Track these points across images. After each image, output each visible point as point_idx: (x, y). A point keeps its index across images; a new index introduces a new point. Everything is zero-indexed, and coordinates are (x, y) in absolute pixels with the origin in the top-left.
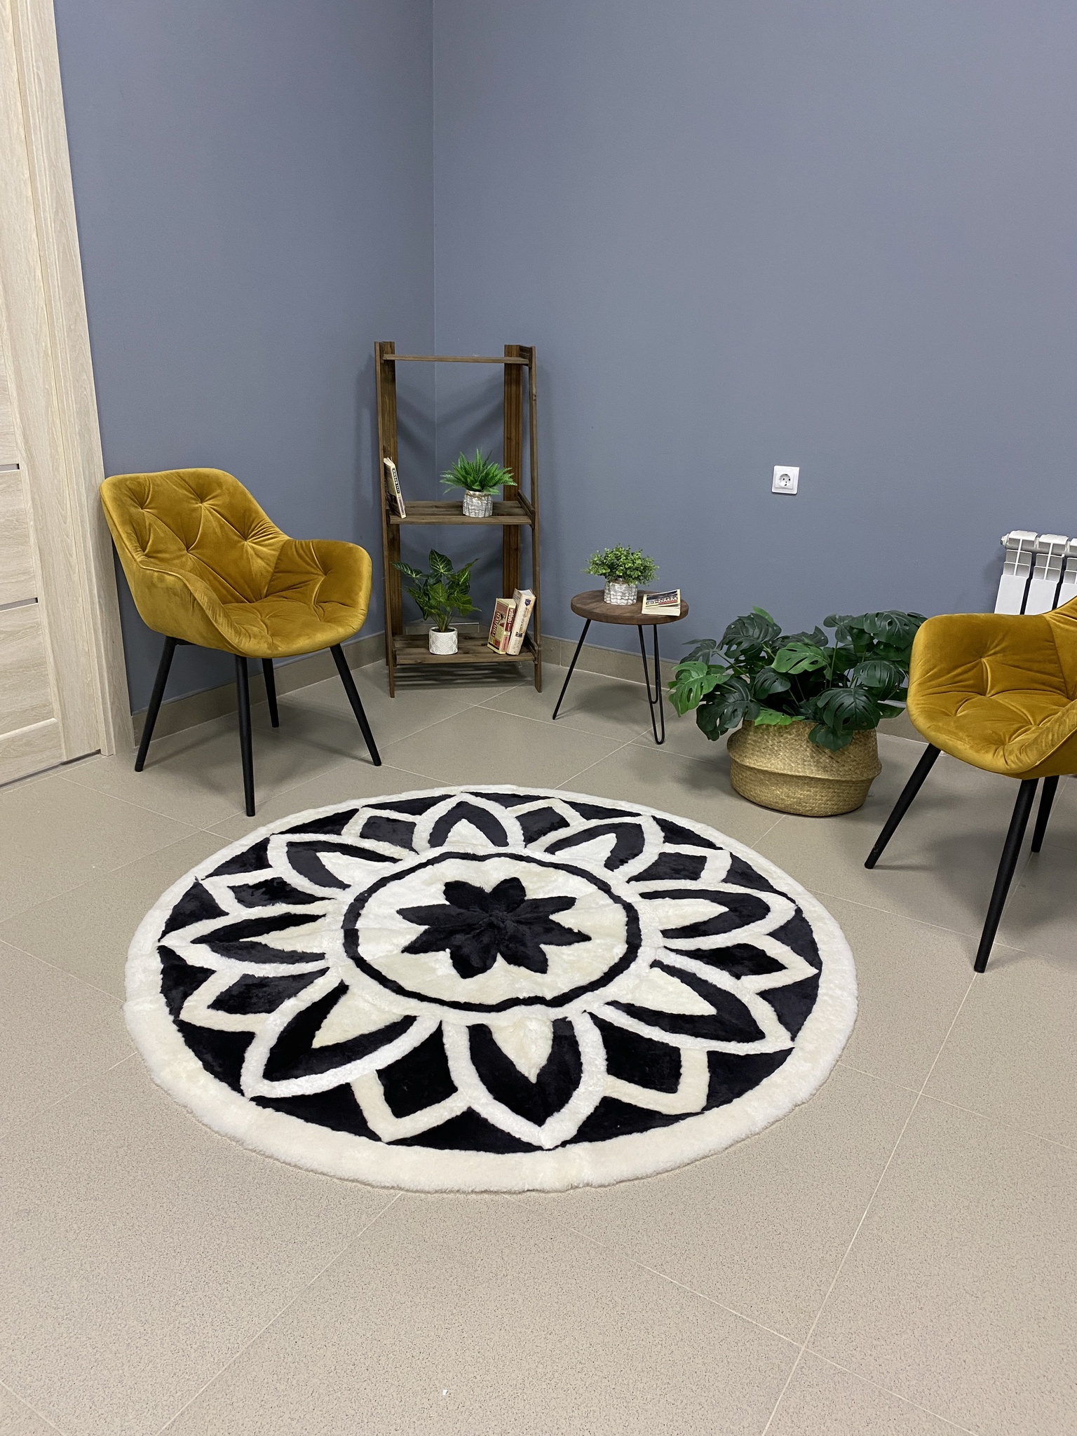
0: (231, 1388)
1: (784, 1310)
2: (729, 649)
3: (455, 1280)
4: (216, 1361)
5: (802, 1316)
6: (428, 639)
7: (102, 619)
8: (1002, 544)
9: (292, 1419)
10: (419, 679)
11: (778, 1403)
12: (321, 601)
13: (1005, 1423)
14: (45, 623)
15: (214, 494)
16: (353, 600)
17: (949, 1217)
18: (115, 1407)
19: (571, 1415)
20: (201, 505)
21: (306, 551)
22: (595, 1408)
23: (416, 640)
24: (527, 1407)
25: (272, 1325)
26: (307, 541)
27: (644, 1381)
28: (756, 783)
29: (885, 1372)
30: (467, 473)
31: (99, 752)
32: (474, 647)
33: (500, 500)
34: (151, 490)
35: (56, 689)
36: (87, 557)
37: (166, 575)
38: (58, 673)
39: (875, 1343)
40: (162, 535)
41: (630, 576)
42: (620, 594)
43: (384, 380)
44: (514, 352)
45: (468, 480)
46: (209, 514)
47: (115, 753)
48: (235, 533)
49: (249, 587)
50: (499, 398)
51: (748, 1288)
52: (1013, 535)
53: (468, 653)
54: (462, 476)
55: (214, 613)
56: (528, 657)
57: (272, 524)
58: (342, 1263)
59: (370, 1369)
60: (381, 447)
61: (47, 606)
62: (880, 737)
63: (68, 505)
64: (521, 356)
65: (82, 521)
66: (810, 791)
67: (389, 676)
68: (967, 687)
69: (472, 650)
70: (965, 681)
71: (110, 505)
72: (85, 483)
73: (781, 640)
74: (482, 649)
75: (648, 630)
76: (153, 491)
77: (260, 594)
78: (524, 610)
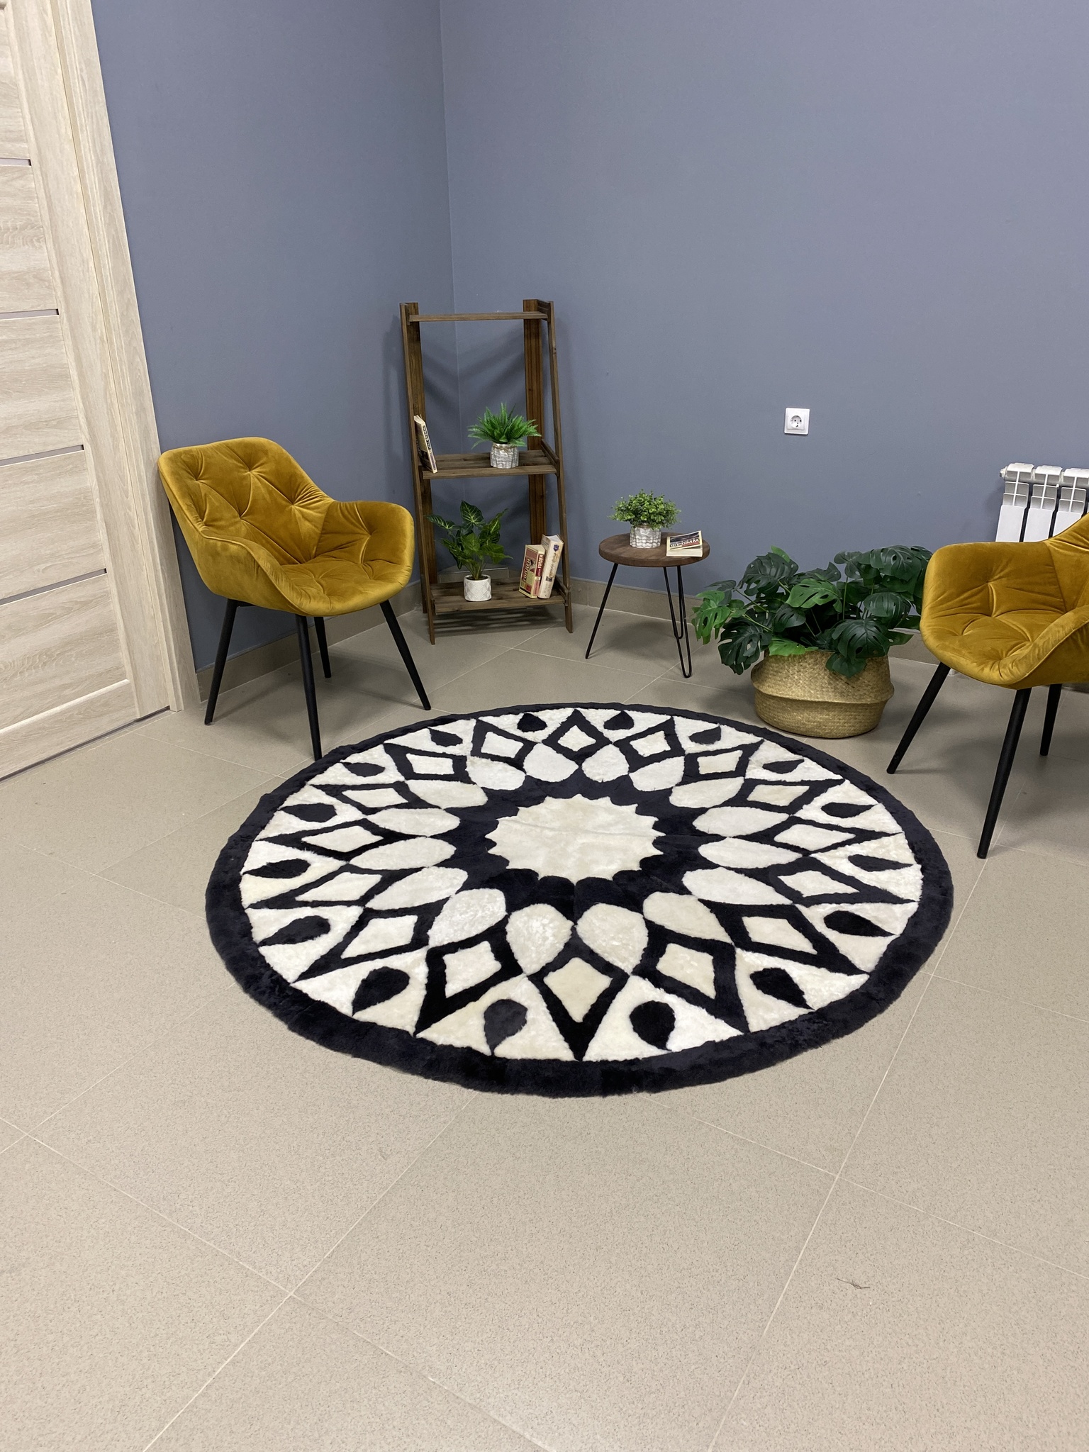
0: (375, 1226)
1: (821, 1149)
2: (748, 587)
3: (548, 1139)
4: (359, 1206)
5: (836, 1153)
6: (463, 587)
7: (165, 586)
8: (1001, 476)
9: (428, 1246)
10: (454, 625)
11: (818, 1218)
12: (369, 559)
13: (1002, 1225)
14: (114, 591)
15: (261, 462)
16: (400, 558)
17: (956, 1072)
18: (284, 1244)
20: (249, 473)
21: (351, 512)
22: (671, 1228)
23: (451, 588)
25: (401, 1179)
26: (351, 502)
28: (779, 710)
29: (905, 1192)
30: (493, 425)
31: (168, 708)
32: (506, 593)
33: (526, 450)
34: (204, 462)
35: (127, 653)
36: (148, 527)
37: (229, 545)
38: (128, 637)
39: (896, 1170)
40: (217, 504)
41: (654, 521)
42: (645, 538)
43: (410, 339)
44: (533, 307)
45: (495, 434)
46: (258, 481)
47: (183, 709)
48: (284, 500)
49: (299, 548)
50: (519, 349)
51: (791, 1134)
52: (1012, 468)
53: (501, 599)
54: (489, 430)
55: (277, 578)
56: (559, 600)
57: (317, 488)
58: (452, 1130)
59: (486, 1208)
60: (411, 406)
61: (115, 576)
62: (893, 661)
63: (129, 480)
64: (540, 310)
65: (143, 495)
66: (829, 715)
67: (428, 623)
68: (974, 608)
69: (507, 596)
70: (972, 603)
71: (169, 479)
72: (143, 459)
73: (797, 577)
74: (515, 594)
75: (672, 571)
76: (206, 463)
77: (310, 554)
78: (553, 555)
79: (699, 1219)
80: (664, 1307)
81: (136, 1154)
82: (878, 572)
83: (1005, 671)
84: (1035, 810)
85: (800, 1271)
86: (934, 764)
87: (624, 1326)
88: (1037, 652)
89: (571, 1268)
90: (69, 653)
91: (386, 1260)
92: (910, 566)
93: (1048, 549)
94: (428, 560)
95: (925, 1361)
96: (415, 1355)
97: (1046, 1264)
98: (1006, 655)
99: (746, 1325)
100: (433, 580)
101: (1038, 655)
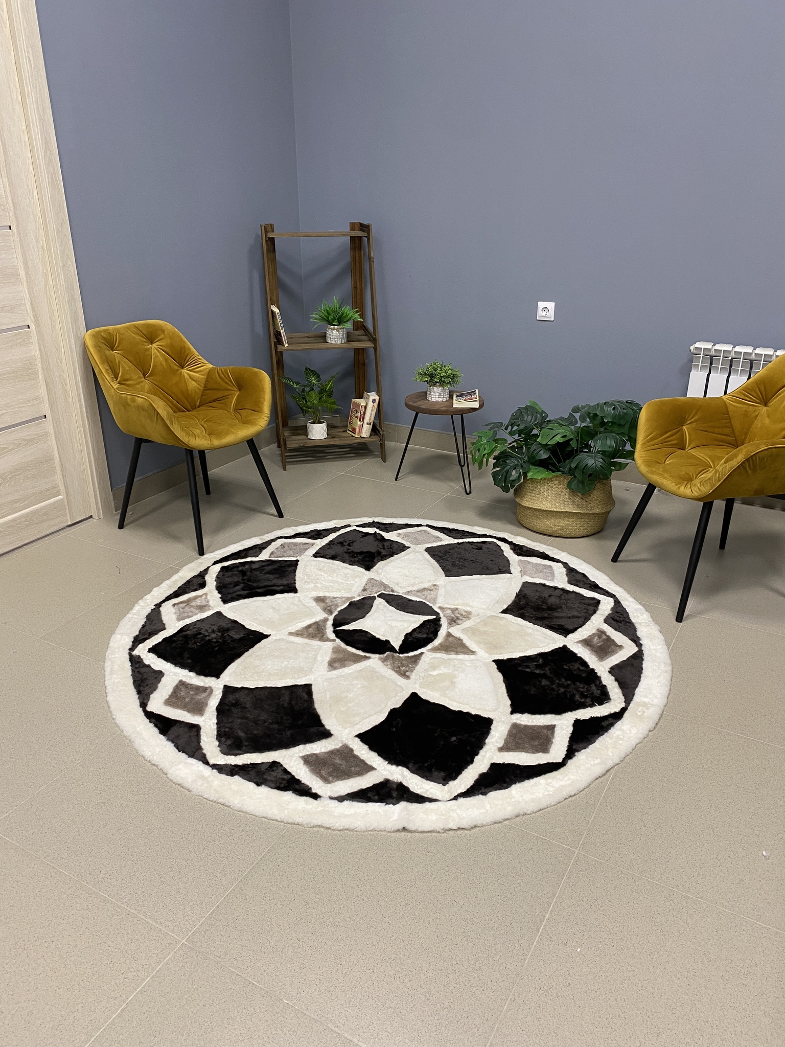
0: (245, 891)
1: (565, 832)
2: (512, 429)
4: (233, 878)
5: (576, 834)
6: (307, 429)
7: (89, 428)
8: (690, 351)
9: (282, 905)
10: (300, 457)
11: (563, 881)
12: (238, 409)
13: (693, 884)
14: (52, 432)
15: (159, 338)
16: (261, 408)
19: (445, 893)
20: (151, 346)
21: (225, 374)
22: (458, 890)
23: (299, 430)
24: (419, 891)
25: (263, 857)
26: (225, 367)
27: (485, 873)
28: (534, 518)
29: (625, 861)
30: (328, 312)
31: (91, 517)
32: (338, 433)
33: (352, 331)
34: (118, 338)
35: (61, 476)
36: (77, 385)
37: (136, 398)
38: (62, 465)
39: (618, 846)
40: (127, 368)
41: (444, 382)
42: (437, 394)
43: (268, 250)
44: (357, 228)
45: (330, 318)
46: (156, 350)
47: (102, 517)
48: (175, 364)
49: (187, 401)
50: (348, 258)
52: (698, 345)
53: (334, 438)
54: (325, 316)
55: (171, 423)
56: (376, 438)
57: (200, 357)
59: (325, 877)
60: (269, 298)
61: (53, 420)
62: (614, 482)
63: (63, 352)
64: (361, 230)
65: (72, 361)
66: (569, 521)
67: (282, 455)
68: (673, 445)
69: (338, 435)
70: (671, 441)
71: (92, 350)
72: (74, 336)
73: (546, 422)
74: (344, 434)
75: (457, 418)
76: (120, 339)
77: (195, 406)
78: (372, 406)
79: (478, 883)
80: (453, 946)
81: (69, 842)
82: (602, 418)
83: (695, 489)
84: (716, 588)
85: (550, 919)
86: (644, 555)
87: (425, 960)
88: (718, 475)
89: (387, 919)
90: (18, 477)
91: (253, 916)
92: (625, 414)
93: (725, 403)
94: (282, 410)
95: (640, 982)
96: (275, 984)
97: (725, 911)
98: (696, 477)
99: (512, 959)
100: (285, 424)
101: (719, 477)
